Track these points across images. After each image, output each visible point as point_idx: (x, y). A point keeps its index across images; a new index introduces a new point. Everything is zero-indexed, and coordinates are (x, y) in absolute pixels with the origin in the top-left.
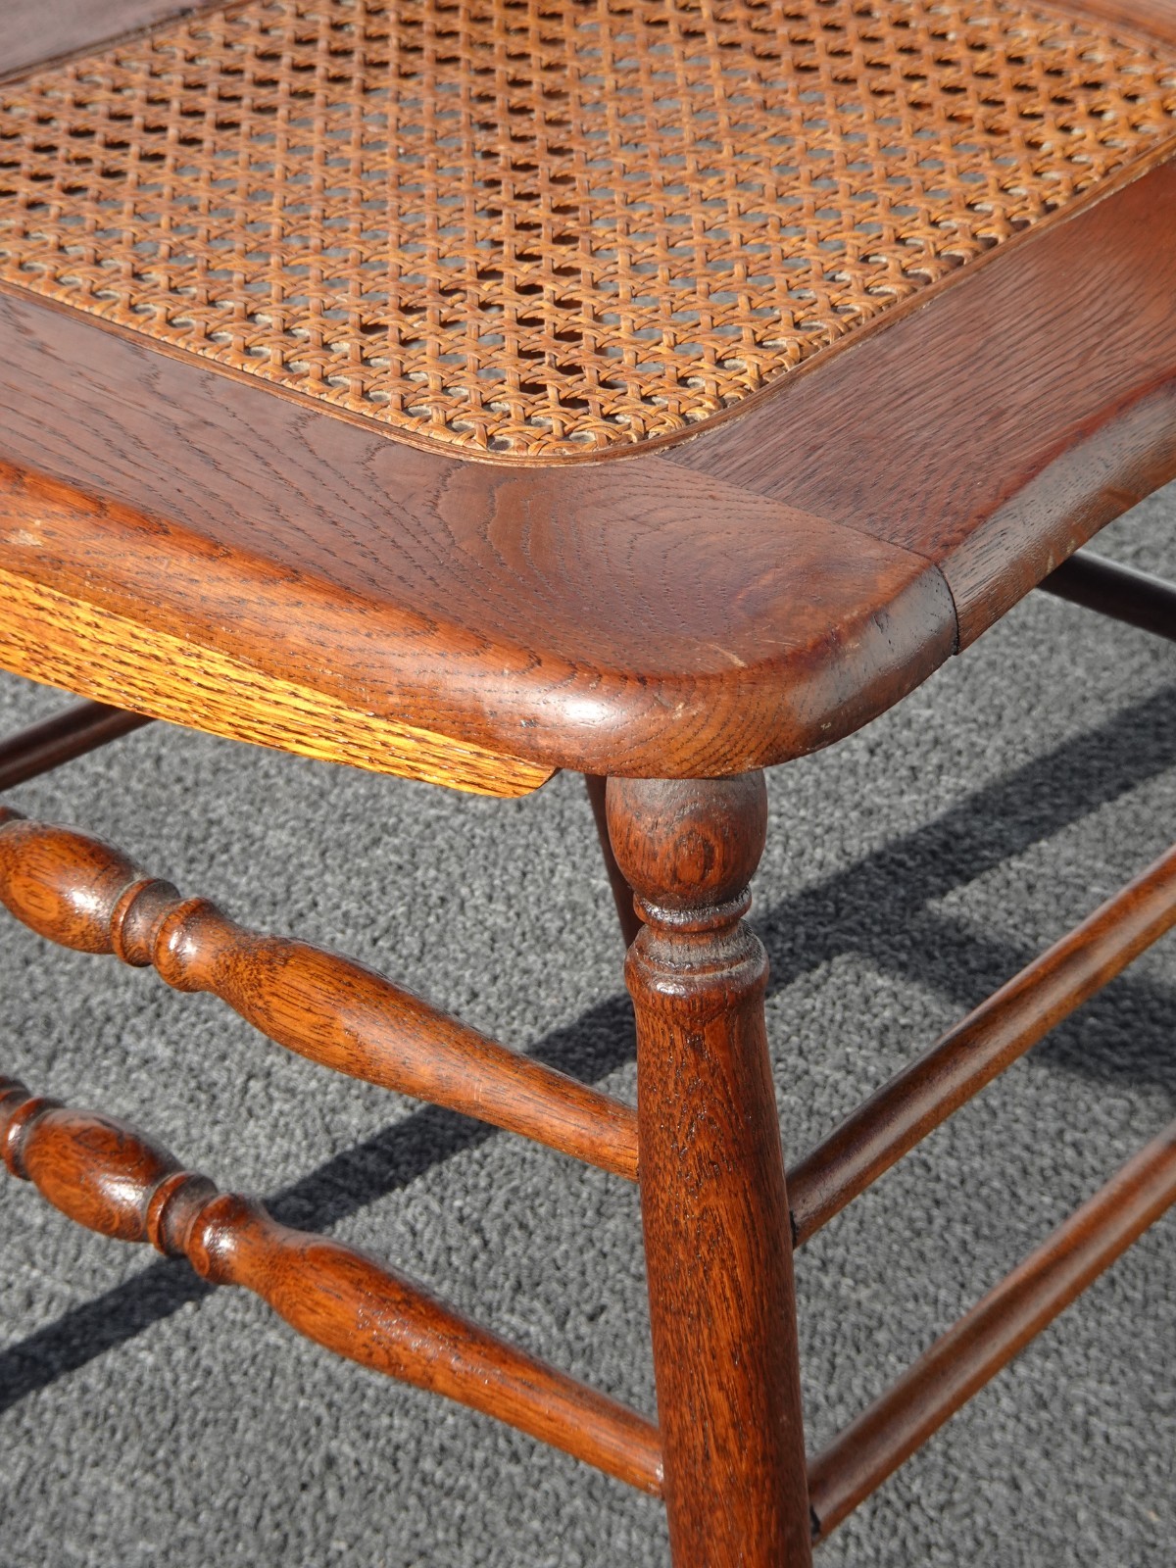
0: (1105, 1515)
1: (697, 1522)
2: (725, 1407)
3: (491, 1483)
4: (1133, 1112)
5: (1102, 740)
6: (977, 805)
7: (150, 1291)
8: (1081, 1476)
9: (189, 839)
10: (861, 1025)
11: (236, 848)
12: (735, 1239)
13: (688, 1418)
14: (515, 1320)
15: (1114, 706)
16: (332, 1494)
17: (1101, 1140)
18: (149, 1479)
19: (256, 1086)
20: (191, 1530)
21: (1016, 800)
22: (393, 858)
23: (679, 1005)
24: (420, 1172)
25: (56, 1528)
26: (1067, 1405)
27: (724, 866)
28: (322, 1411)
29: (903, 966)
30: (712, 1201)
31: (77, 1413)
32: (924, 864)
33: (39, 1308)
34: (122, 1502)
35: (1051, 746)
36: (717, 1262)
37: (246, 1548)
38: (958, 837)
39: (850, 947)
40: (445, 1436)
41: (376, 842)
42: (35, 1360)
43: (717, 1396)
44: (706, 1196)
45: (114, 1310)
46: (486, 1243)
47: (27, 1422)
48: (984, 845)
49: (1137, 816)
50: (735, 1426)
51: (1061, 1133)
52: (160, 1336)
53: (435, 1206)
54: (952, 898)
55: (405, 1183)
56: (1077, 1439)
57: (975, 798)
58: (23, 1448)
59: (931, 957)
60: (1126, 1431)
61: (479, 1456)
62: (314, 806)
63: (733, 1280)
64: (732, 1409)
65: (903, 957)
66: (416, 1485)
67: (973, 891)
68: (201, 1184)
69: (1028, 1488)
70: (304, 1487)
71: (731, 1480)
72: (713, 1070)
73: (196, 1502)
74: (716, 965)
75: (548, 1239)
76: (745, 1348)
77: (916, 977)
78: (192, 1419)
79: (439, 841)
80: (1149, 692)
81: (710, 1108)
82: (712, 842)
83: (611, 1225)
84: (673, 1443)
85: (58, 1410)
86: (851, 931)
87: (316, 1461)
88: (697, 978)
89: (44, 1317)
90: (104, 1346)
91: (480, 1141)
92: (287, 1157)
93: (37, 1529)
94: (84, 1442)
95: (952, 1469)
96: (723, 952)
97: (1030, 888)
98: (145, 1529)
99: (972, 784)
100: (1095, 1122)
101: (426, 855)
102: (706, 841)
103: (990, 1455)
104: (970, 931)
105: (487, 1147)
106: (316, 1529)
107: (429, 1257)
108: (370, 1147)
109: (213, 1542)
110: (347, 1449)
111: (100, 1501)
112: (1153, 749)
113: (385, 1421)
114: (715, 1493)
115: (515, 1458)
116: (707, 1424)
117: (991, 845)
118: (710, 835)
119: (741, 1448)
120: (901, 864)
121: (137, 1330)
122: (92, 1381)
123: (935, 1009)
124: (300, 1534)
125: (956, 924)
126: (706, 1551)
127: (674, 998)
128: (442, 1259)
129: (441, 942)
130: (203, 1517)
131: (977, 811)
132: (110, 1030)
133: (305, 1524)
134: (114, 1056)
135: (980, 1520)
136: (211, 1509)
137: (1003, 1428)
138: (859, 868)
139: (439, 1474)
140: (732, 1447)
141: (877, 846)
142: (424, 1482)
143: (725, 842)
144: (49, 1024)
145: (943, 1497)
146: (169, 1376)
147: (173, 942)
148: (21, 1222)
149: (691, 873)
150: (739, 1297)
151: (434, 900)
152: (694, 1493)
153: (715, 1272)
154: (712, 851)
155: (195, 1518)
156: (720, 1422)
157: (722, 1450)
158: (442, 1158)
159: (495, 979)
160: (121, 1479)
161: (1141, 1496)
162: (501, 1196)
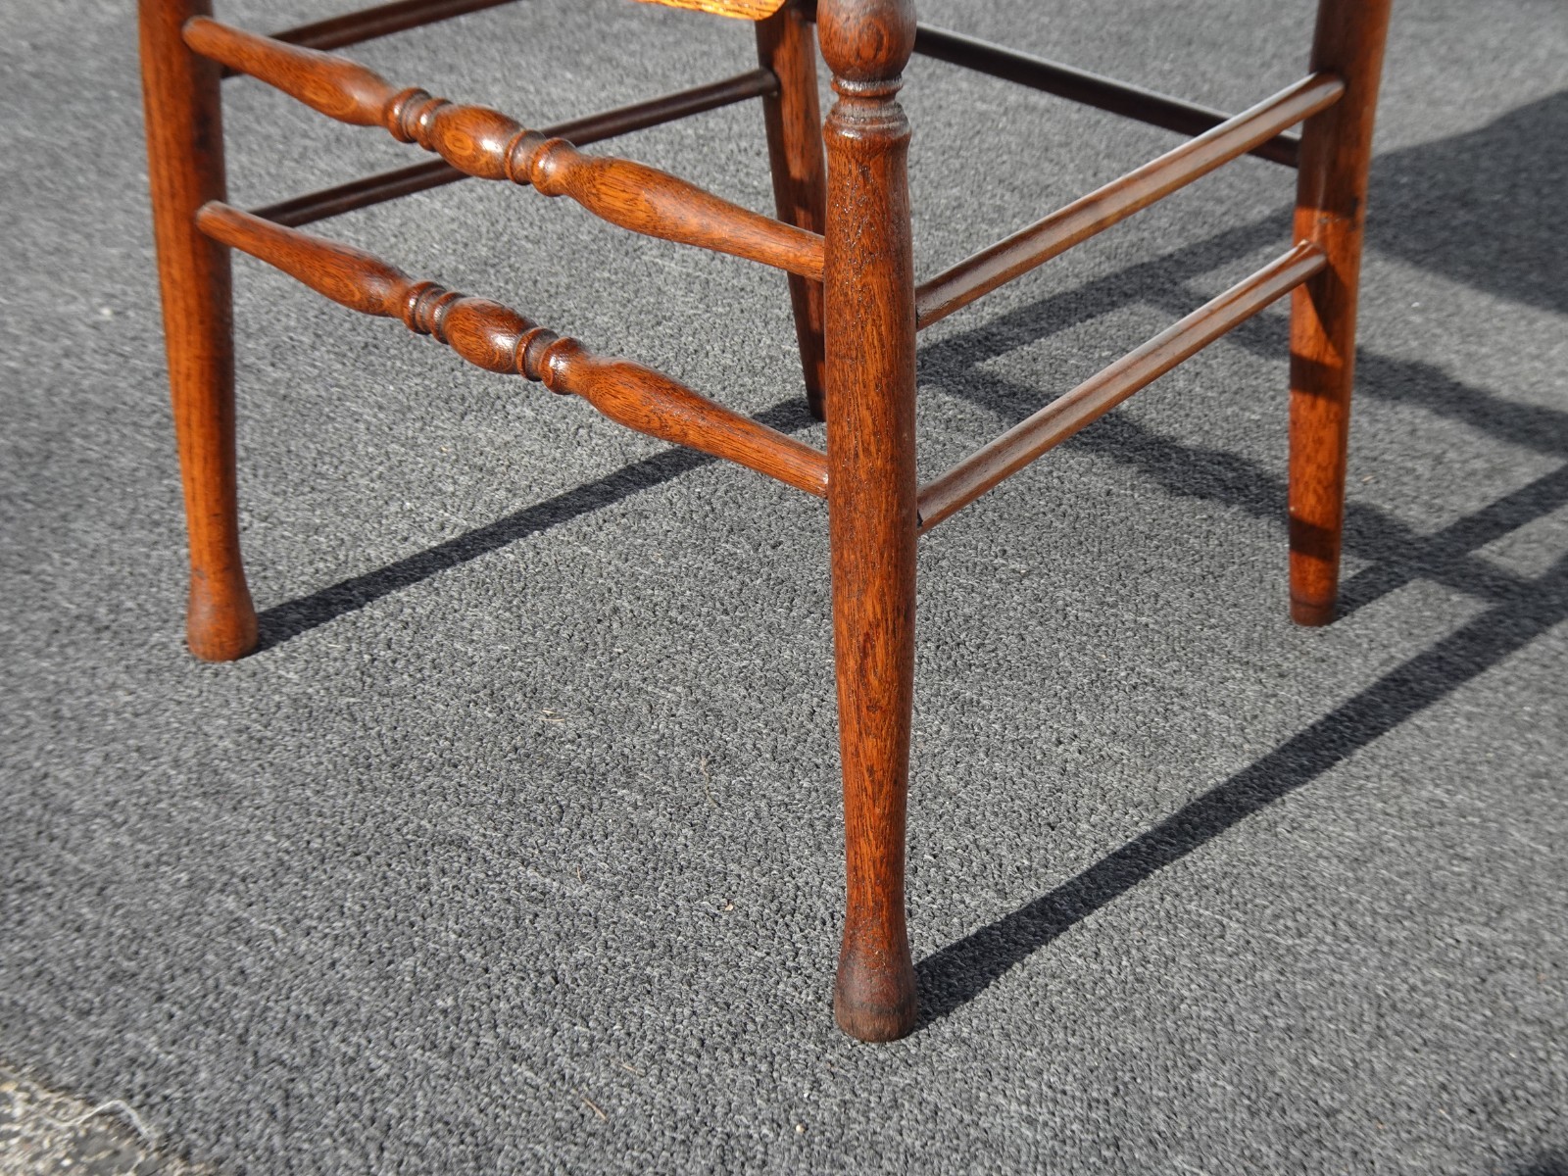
0: (1075, 654)
1: (848, 502)
2: (870, 421)
3: (711, 624)
4: (1093, 464)
5: (1077, 295)
6: (1004, 320)
7: (514, 525)
8: (1060, 635)
9: (551, 318)
10: (935, 418)
11: (578, 323)
12: (881, 304)
13: (846, 429)
14: (728, 546)
15: (1085, 280)
16: (615, 625)
17: (1075, 477)
18: (507, 614)
19: (582, 431)
20: (530, 639)
21: (1027, 320)
22: (669, 331)
23: (855, 143)
24: (677, 475)
25: (450, 636)
26: (1053, 601)
27: (890, 49)
28: (612, 585)
29: (960, 392)
30: (869, 278)
31: (466, 582)
32: (974, 346)
33: (448, 531)
34: (490, 625)
35: (1047, 296)
36: (870, 321)
37: (563, 650)
38: (993, 335)
39: (930, 382)
40: (685, 600)
41: (659, 324)
42: (443, 555)
43: (865, 413)
44: (865, 276)
45: (492, 534)
46: (713, 510)
47: (436, 585)
48: (1009, 339)
49: (1096, 330)
50: (875, 434)
51: (1051, 472)
52: (519, 546)
53: (684, 491)
54: (989, 361)
55: (667, 480)
56: (1060, 616)
57: (1003, 318)
58: (434, 597)
59: (977, 389)
60: (1087, 615)
61: (704, 610)
62: (625, 306)
63: (880, 334)
64: (874, 421)
65: (961, 387)
66: (666, 623)
67: (1002, 359)
68: (549, 334)
69: (1029, 639)
70: (599, 621)
71: (870, 472)
72: (874, 191)
73: (534, 627)
74: (880, 120)
75: (750, 509)
76: (884, 381)
77: (967, 397)
78: (535, 587)
79: (696, 324)
80: (1104, 274)
81: (872, 216)
82: (883, 32)
83: (787, 504)
84: (835, 448)
85: (455, 580)
86: (931, 375)
87: (607, 609)
88: (868, 127)
89: (449, 535)
90: (485, 550)
91: (712, 462)
92: (599, 465)
93: (439, 637)
94: (470, 594)
95: (984, 628)
96: (884, 114)
97: (1034, 360)
98: (503, 639)
99: (1001, 311)
100: (1071, 468)
101: (688, 330)
102: (878, 31)
103: (1007, 623)
104: (1000, 377)
105: (716, 465)
106: (605, 642)
107: (679, 515)
108: (648, 462)
109: (543, 646)
110: (626, 604)
111: (477, 624)
112: (1106, 300)
113: (650, 592)
114: (860, 482)
115: (726, 612)
116: (858, 434)
117: (1013, 339)
118: (881, 27)
119: (878, 450)
120: (961, 346)
121: (505, 543)
122: (476, 566)
123: (978, 412)
124: (596, 644)
125: (992, 374)
126: (852, 521)
127: (852, 140)
128: (687, 516)
129: (694, 370)
130: (538, 634)
131: (1004, 324)
132: (499, 404)
133: (599, 639)
134: (501, 414)
135: (1001, 654)
136: (544, 630)
137: (1015, 609)
138: (936, 346)
139: (680, 618)
140: (873, 449)
141: (946, 337)
142: (671, 622)
143: (890, 34)
144: (463, 399)
145: (979, 641)
146: (522, 566)
147: (541, 164)
148: (440, 490)
149: (868, 53)
150: (883, 346)
151: (691, 349)
152: (847, 481)
153: (869, 327)
154: (882, 38)
155: (533, 635)
156: (866, 431)
157: (866, 451)
158: (690, 468)
159: (724, 388)
160: (491, 614)
161: (1096, 646)
162: (723, 488)
